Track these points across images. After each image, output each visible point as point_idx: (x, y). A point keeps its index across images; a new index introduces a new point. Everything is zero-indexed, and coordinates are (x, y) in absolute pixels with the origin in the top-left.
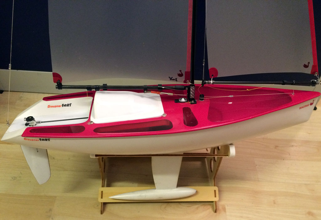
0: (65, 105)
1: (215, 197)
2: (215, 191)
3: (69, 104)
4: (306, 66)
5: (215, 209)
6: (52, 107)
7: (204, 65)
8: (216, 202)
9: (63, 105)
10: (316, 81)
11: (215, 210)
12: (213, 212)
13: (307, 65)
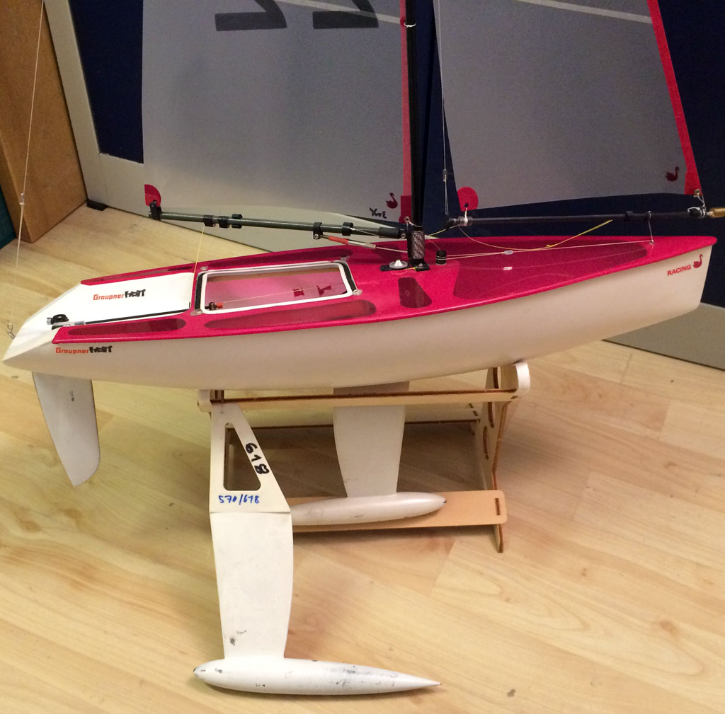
0: (132, 294)
1: (498, 513)
2: (497, 500)
3: (140, 292)
4: (671, 177)
5: (499, 542)
6: (103, 298)
7: (445, 180)
8: (500, 525)
9: (126, 293)
10: (698, 209)
11: (499, 546)
12: (495, 552)
13: (674, 174)
